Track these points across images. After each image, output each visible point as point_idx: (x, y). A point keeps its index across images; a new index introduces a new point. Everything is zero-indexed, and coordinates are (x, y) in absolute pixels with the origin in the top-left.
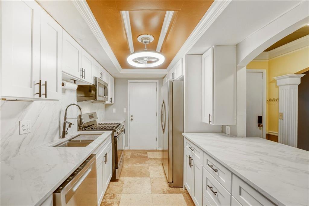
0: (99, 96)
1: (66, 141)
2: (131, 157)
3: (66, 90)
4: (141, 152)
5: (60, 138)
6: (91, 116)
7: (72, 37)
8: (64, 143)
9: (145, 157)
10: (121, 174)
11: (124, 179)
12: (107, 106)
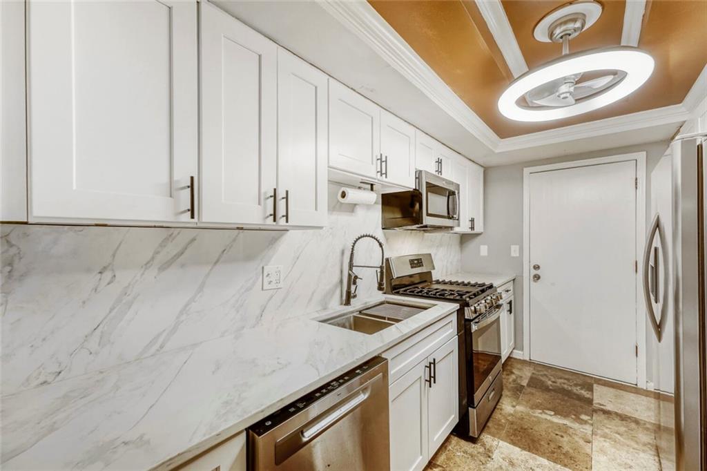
0: (428, 215)
1: (352, 312)
2: (529, 385)
3: (357, 206)
4: (568, 380)
5: (341, 304)
6: (416, 262)
7: (354, 90)
8: (346, 317)
9: (580, 398)
10: (490, 424)
11: (495, 443)
12: (464, 239)
